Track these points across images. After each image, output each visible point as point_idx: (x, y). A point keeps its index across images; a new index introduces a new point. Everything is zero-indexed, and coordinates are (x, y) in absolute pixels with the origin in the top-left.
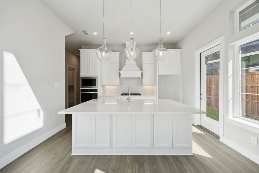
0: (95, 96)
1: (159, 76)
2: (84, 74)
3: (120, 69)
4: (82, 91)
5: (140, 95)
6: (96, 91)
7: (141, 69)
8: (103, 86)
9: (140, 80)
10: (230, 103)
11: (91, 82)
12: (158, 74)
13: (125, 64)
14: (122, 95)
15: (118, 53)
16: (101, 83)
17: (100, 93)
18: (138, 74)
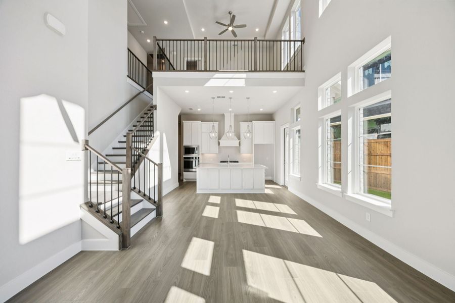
1: (255, 145)
2: (186, 143)
3: (220, 138)
4: (185, 158)
5: (238, 162)
7: (239, 138)
9: (238, 149)
10: (291, 165)
11: (191, 150)
12: (254, 143)
13: (224, 134)
14: (221, 162)
15: (218, 123)
16: (201, 152)
18: (236, 143)
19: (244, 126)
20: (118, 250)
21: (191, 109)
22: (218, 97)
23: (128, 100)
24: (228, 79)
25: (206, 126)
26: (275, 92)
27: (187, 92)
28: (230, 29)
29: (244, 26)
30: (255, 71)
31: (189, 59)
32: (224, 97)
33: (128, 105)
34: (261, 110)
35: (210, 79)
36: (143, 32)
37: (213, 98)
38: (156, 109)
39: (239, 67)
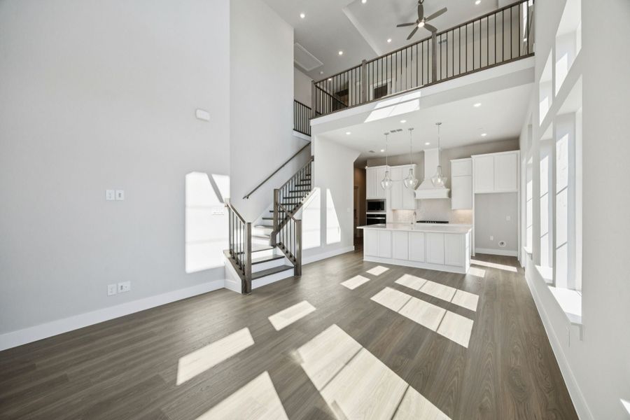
0: (384, 222)
1: (476, 194)
2: (370, 196)
3: (416, 187)
4: (369, 216)
5: (447, 222)
6: (384, 216)
7: (449, 186)
8: (394, 210)
9: (447, 202)
11: (379, 205)
12: (474, 193)
13: (422, 181)
14: (418, 222)
15: (413, 165)
16: (391, 207)
17: (388, 219)
18: (443, 193)
19: (458, 166)
20: (240, 292)
21: (372, 152)
22: (392, 132)
23: (293, 155)
24: (394, 106)
25: (395, 171)
26: (477, 105)
27: (348, 133)
28: (421, 25)
29: (445, 10)
30: (435, 82)
31: (375, 85)
32: (401, 130)
33: (295, 158)
34: (484, 135)
35: (371, 112)
36: (322, 73)
37: (386, 134)
38: (313, 160)
39: (409, 85)
